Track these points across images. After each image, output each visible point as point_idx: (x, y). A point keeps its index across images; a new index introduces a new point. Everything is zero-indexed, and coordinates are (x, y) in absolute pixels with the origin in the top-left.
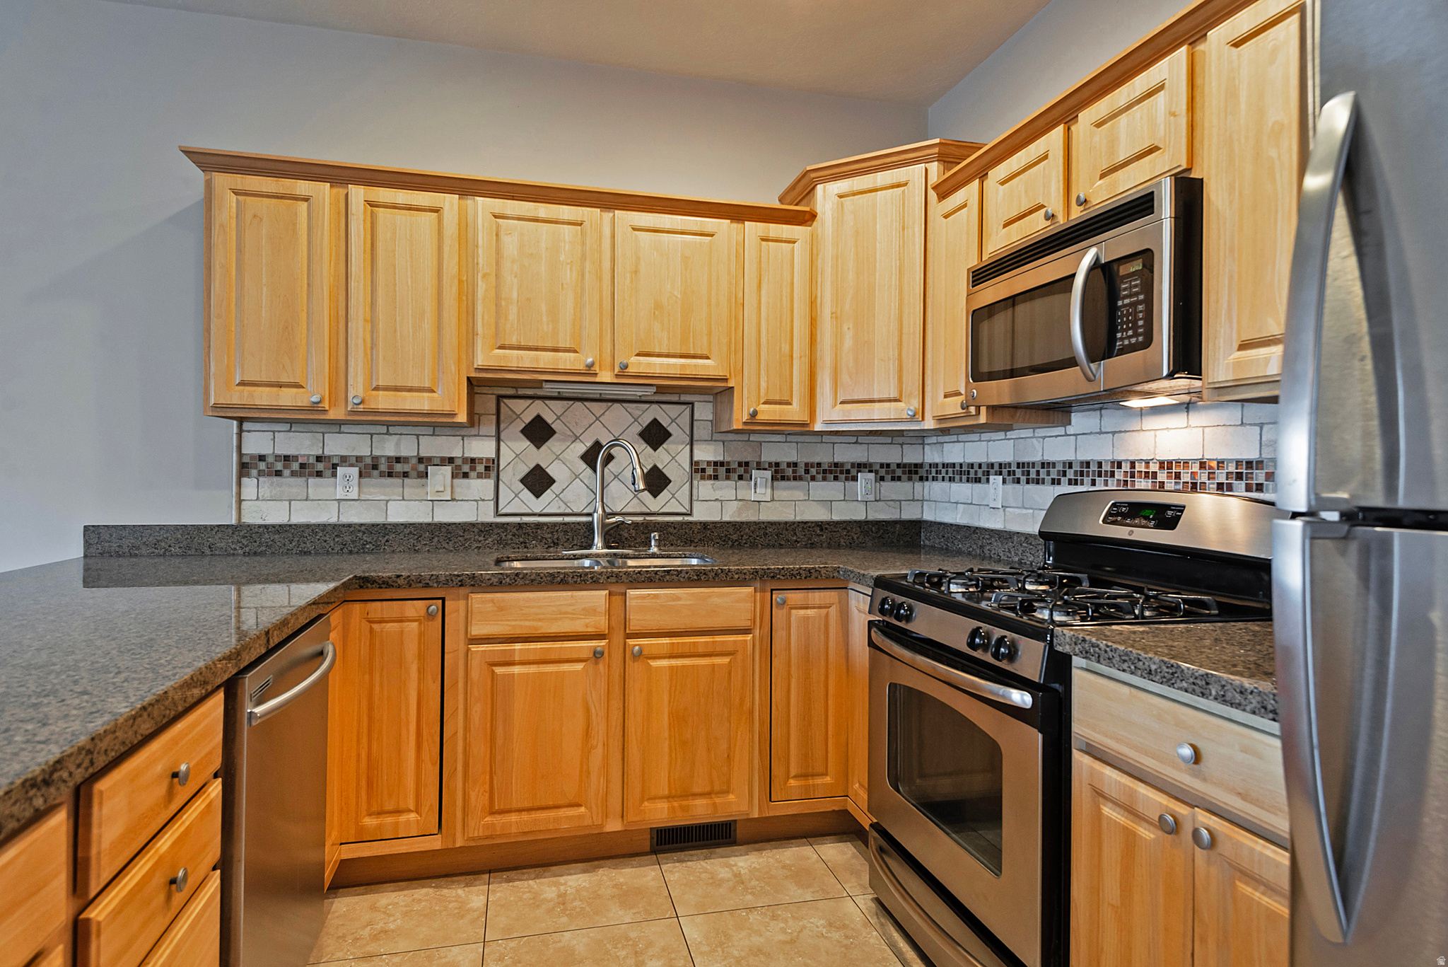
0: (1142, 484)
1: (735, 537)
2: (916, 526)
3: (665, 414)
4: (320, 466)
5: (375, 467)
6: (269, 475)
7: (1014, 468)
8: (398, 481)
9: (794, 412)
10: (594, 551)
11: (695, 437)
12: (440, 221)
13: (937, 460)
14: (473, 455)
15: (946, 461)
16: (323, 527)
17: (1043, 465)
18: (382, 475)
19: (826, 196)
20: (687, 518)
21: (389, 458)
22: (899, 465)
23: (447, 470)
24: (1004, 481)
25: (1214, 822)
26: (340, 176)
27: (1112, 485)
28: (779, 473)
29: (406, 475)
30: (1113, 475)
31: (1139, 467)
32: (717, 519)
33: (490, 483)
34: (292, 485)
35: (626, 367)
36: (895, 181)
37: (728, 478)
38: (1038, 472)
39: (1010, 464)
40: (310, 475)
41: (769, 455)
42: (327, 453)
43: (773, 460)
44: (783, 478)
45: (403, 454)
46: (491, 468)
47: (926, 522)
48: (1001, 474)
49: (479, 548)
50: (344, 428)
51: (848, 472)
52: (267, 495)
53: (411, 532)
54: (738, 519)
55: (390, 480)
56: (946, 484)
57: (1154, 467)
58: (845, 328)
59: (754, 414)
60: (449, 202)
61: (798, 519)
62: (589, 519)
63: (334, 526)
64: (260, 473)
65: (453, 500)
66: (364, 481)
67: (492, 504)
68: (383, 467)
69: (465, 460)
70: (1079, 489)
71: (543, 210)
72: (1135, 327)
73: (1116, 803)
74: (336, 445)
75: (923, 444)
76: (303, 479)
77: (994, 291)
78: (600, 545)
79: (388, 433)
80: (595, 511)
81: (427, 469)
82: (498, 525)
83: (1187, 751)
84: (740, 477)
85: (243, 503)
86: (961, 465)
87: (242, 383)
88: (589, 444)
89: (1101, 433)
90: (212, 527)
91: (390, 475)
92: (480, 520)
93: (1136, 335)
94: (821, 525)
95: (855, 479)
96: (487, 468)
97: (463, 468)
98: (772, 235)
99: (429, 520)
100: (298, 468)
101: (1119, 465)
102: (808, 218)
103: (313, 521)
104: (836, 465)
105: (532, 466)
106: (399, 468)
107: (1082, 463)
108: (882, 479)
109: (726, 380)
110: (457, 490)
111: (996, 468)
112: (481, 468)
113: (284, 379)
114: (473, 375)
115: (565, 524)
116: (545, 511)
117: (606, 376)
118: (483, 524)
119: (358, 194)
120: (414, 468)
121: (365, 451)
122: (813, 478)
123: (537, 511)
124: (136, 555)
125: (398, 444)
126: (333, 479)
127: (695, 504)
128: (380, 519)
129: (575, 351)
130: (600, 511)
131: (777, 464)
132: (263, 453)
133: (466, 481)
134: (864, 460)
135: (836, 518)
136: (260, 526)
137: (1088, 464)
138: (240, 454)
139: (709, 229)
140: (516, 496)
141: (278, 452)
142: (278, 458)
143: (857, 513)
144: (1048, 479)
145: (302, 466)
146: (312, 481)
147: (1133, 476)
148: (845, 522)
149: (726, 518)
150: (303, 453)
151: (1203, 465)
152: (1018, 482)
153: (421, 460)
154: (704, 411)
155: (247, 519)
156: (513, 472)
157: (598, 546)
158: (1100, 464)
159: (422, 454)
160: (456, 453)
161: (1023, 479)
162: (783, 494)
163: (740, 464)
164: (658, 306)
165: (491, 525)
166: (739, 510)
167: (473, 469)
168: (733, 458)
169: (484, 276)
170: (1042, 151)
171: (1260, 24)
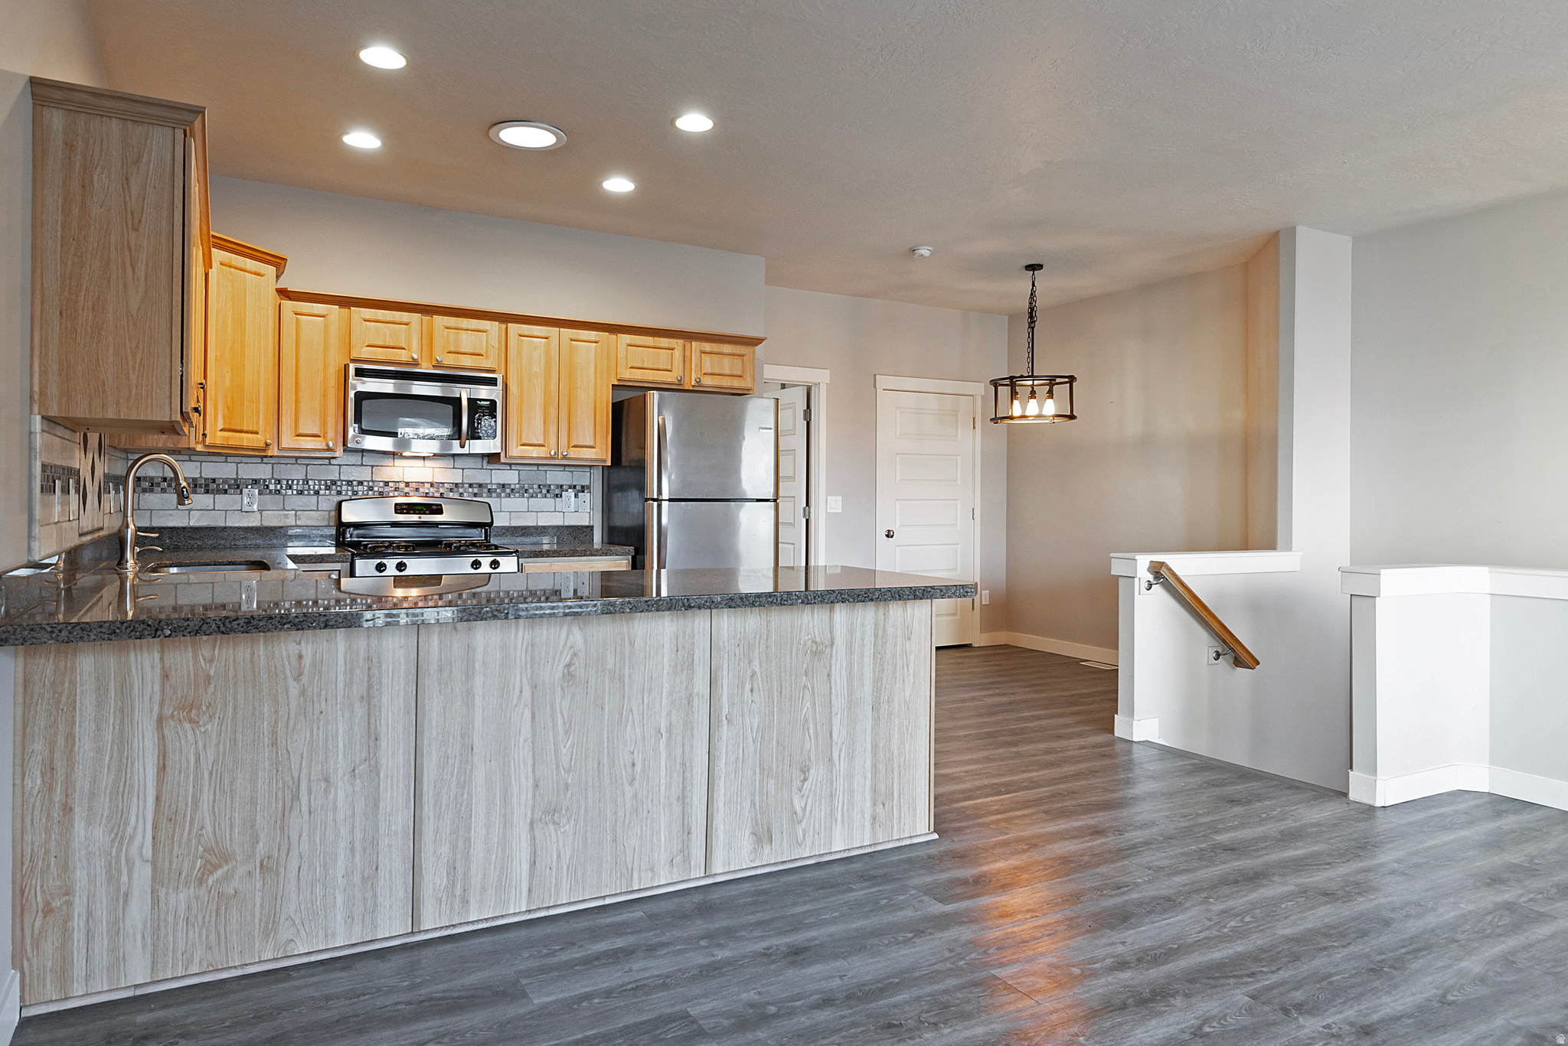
11: (105, 451)
111: (250, 482)
170: (405, 320)
171: (531, 334)
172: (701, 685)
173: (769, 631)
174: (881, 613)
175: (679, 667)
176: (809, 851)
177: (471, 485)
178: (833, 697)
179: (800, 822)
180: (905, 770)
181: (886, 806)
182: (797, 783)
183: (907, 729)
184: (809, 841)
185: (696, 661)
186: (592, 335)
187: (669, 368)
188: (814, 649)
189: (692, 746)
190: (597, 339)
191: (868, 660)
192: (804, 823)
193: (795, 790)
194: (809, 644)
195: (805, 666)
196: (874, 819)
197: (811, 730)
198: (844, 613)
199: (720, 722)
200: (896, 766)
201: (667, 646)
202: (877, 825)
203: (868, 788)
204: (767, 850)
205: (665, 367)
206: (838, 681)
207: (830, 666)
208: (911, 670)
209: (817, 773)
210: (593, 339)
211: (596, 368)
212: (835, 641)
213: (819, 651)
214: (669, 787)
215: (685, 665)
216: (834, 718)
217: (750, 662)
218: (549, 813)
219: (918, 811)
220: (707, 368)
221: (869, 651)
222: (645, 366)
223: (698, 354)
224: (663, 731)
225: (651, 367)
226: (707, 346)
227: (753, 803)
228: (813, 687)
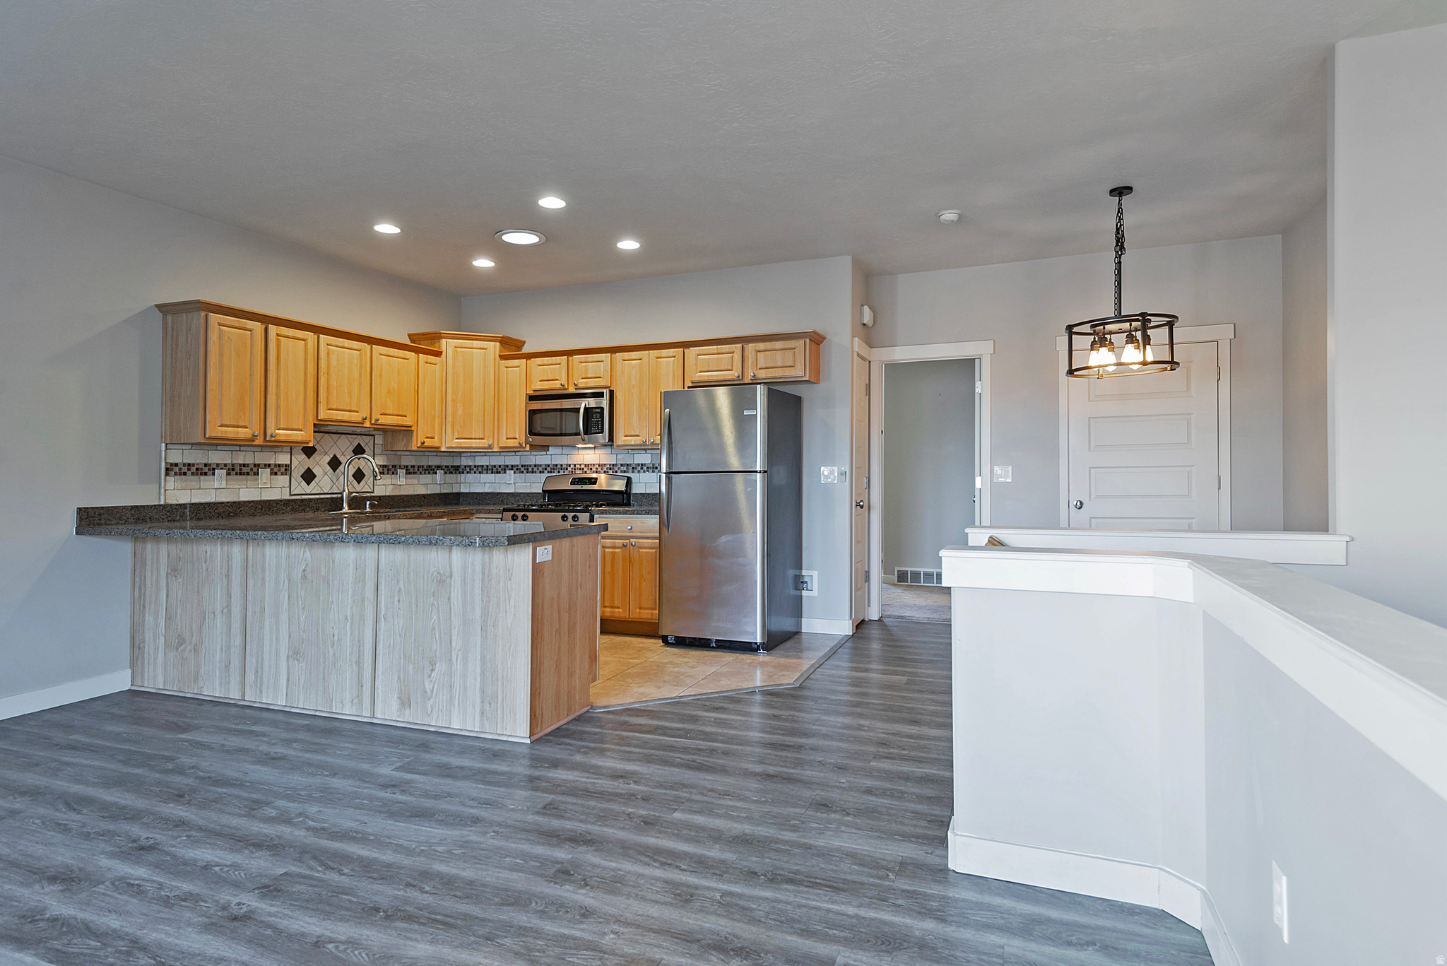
0: (578, 472)
1: (391, 503)
2: (458, 494)
3: (363, 441)
4: (206, 470)
5: (233, 470)
6: (180, 474)
7: (520, 467)
8: (245, 477)
9: (435, 442)
10: (344, 511)
11: (376, 453)
12: (306, 345)
13: (471, 463)
14: (280, 463)
15: (477, 464)
16: (209, 504)
17: (535, 466)
18: (236, 474)
19: (447, 345)
20: (372, 494)
21: (240, 465)
22: (452, 466)
23: (268, 470)
24: (515, 473)
25: (635, 540)
26: (266, 320)
27: (567, 473)
28: (409, 471)
29: (248, 474)
30: (567, 469)
31: (577, 466)
32: (384, 494)
33: (288, 477)
34: (192, 481)
35: (378, 420)
36: (482, 347)
37: (388, 474)
38: (533, 469)
39: (517, 466)
40: (201, 474)
41: (404, 463)
42: (210, 462)
43: (406, 464)
44: (409, 473)
45: (247, 462)
46: (287, 469)
47: (462, 493)
48: (512, 469)
49: (283, 513)
50: (219, 448)
51: (434, 470)
52: (179, 487)
53: (252, 506)
54: (392, 494)
55: (241, 476)
56: (477, 475)
57: (583, 466)
58: (459, 405)
59: (423, 443)
60: (310, 336)
61: (415, 493)
62: (340, 496)
63: (214, 503)
64: (176, 474)
65: (271, 487)
66: (229, 477)
67: (288, 489)
68: (237, 469)
69: (275, 465)
70: (553, 474)
71: (347, 343)
72: (598, 428)
73: (609, 548)
74: (215, 457)
75: (461, 456)
76: (198, 477)
77: (537, 405)
78: (347, 508)
79: (240, 451)
80: (344, 491)
81: (258, 470)
82: (292, 500)
83: (630, 527)
84: (393, 473)
85: (167, 491)
86: (487, 466)
87: (221, 426)
88: (331, 456)
89: (562, 454)
90: (151, 506)
91: (240, 474)
92: (283, 498)
93: (598, 429)
94: (424, 496)
95: (436, 473)
96: (286, 470)
97: (276, 470)
98: (429, 361)
99: (259, 499)
100: (195, 471)
101: (570, 466)
102: (438, 354)
103: (203, 501)
104: (430, 466)
105: (306, 468)
106: (245, 470)
107: (554, 465)
108: (446, 473)
109: (411, 427)
110: (273, 482)
111: (510, 467)
112: (283, 469)
113: (241, 424)
114: (316, 423)
115: (322, 499)
116: (312, 492)
117: (367, 424)
118: (286, 500)
119: (273, 329)
120: (251, 470)
121: (228, 461)
122: (421, 473)
123: (308, 492)
124: (109, 524)
125: (245, 457)
126: (213, 477)
127: (375, 487)
128: (236, 499)
129: (358, 412)
130: (347, 491)
131: (407, 466)
132: (177, 462)
133: (275, 477)
134: (439, 464)
135: (429, 493)
136: (177, 505)
137: (556, 465)
138: (166, 463)
139: (407, 357)
140: (299, 484)
141: (185, 461)
142: (184, 465)
143: (436, 490)
144: (538, 471)
145: (197, 469)
146: (202, 477)
147: (575, 469)
148: (433, 494)
149: (388, 494)
150: (198, 462)
151: (599, 466)
152: (522, 472)
153: (255, 465)
154: (379, 440)
155: (170, 501)
156: (298, 472)
157: (346, 509)
158: (562, 465)
159: (256, 462)
160: (272, 462)
161: (525, 472)
162: (410, 481)
163: (393, 466)
164: (389, 392)
165: (289, 500)
166: (393, 490)
167: (279, 470)
168: (390, 464)
169: (324, 373)
170: (558, 362)
171: (630, 358)
172: (369, 593)
173: (409, 562)
174: (487, 556)
175: (357, 579)
176: (435, 721)
177: (622, 465)
178: (452, 615)
179: (429, 699)
180: (507, 682)
181: (492, 705)
182: (427, 671)
183: (509, 650)
184: (435, 715)
185: (367, 577)
186: (671, 352)
187: (730, 368)
188: (439, 578)
189: (364, 631)
190: (674, 355)
191: (478, 591)
192: (432, 700)
193: (426, 676)
194: (435, 574)
195: (433, 589)
196: (483, 713)
197: (437, 636)
198: (459, 554)
199: (380, 619)
200: (500, 676)
201: (351, 565)
202: (485, 718)
203: (478, 687)
204: (407, 712)
205: (726, 368)
206: (456, 604)
207: (450, 592)
208: (512, 604)
209: (440, 667)
210: (671, 355)
211: (674, 376)
212: (453, 575)
213: (443, 580)
214: (351, 654)
215: (360, 579)
216: (453, 631)
217: (398, 582)
218: (295, 654)
219: (518, 717)
220: (761, 363)
221: (478, 584)
222: (710, 369)
223: (754, 352)
224: (349, 618)
225: (715, 369)
226: (761, 346)
227: (399, 678)
228: (438, 604)
